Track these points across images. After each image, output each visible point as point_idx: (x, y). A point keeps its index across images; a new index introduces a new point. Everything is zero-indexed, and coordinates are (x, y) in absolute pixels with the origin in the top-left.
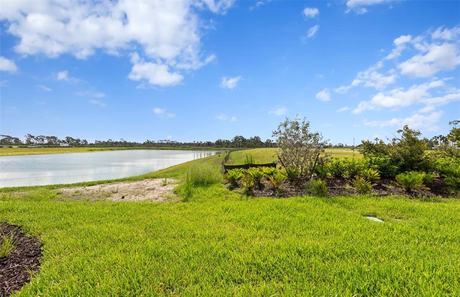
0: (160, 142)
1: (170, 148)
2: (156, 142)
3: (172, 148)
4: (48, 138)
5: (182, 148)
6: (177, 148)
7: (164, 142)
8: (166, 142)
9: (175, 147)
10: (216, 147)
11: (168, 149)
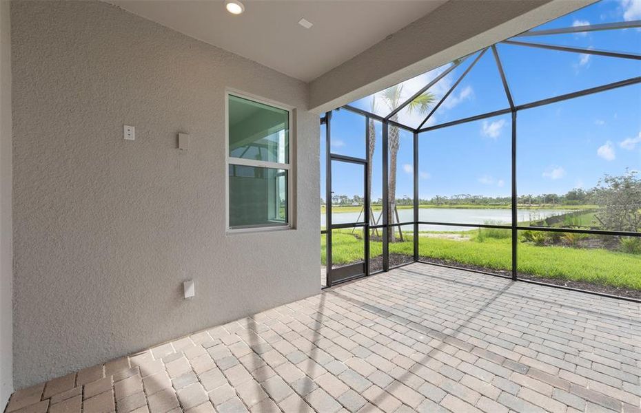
0: (454, 198)
1: (470, 206)
2: (449, 198)
3: (474, 206)
4: (341, 197)
5: (493, 207)
6: (483, 206)
7: (461, 197)
8: (464, 197)
9: (479, 204)
10: (568, 204)
11: (467, 208)
